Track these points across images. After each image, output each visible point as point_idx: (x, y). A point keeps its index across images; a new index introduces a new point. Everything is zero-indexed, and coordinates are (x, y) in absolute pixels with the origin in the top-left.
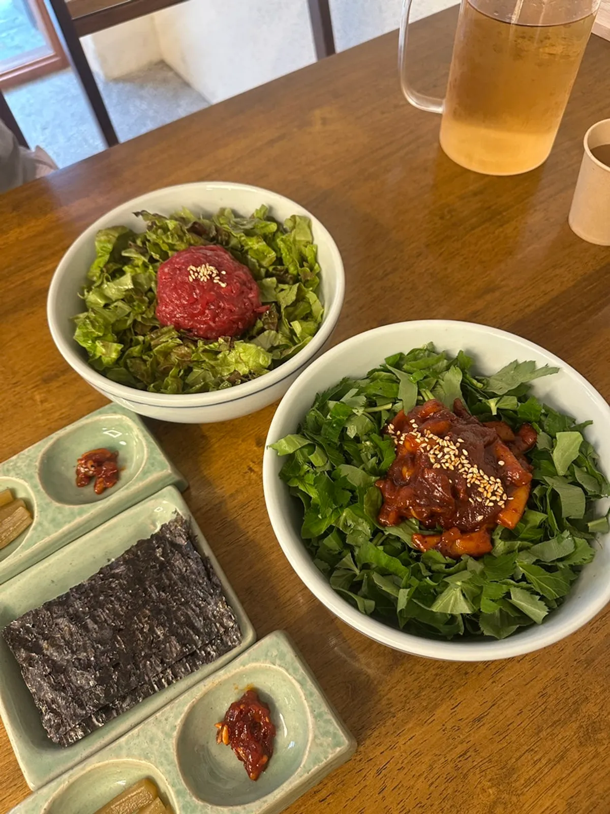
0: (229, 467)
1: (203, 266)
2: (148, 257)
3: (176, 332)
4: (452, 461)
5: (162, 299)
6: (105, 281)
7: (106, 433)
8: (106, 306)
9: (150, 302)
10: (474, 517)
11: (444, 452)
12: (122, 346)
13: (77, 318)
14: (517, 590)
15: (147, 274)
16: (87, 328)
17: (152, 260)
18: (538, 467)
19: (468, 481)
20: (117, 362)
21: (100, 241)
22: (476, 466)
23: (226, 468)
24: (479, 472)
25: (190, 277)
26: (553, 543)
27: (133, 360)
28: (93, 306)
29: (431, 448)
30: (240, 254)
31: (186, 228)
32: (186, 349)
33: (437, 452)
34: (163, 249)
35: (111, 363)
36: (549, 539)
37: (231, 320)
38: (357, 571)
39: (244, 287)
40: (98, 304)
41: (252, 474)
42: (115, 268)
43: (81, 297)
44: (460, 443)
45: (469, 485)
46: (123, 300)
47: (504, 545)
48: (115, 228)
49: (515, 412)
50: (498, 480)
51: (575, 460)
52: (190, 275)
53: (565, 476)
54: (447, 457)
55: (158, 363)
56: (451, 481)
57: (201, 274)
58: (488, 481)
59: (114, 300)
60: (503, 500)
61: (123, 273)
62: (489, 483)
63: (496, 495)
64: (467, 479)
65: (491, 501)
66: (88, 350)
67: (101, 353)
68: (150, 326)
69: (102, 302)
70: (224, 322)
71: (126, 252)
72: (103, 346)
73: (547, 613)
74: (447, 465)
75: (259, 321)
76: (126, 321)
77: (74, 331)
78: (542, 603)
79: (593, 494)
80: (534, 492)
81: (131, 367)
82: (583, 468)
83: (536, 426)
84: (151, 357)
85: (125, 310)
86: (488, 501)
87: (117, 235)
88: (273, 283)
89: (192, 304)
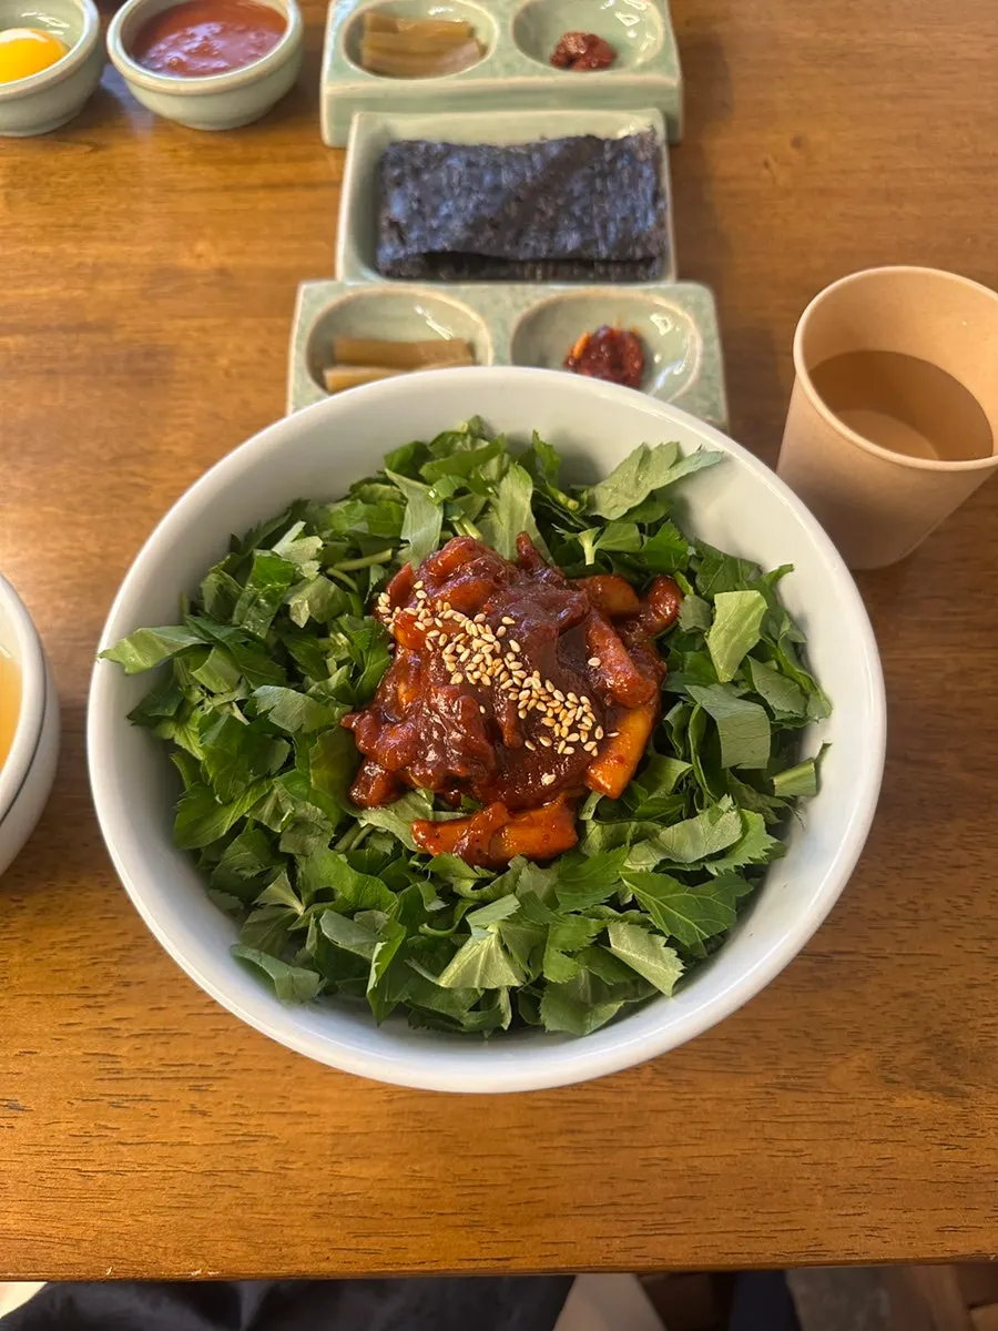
4: (487, 667)
10: (537, 779)
11: (472, 650)
14: (622, 927)
18: (675, 666)
19: (520, 706)
22: (536, 674)
24: (543, 686)
26: (701, 822)
29: (449, 641)
33: (460, 649)
36: (697, 814)
38: (299, 909)
44: (505, 625)
45: (522, 715)
47: (603, 832)
49: (635, 555)
50: (584, 699)
51: (751, 650)
53: (734, 683)
54: (477, 658)
56: (482, 710)
58: (564, 703)
60: (595, 740)
62: (565, 707)
63: (578, 731)
64: (518, 701)
65: (568, 744)
73: (681, 974)
74: (476, 675)
78: (671, 953)
79: (786, 716)
80: (667, 718)
82: (768, 664)
83: (682, 579)
86: (563, 744)
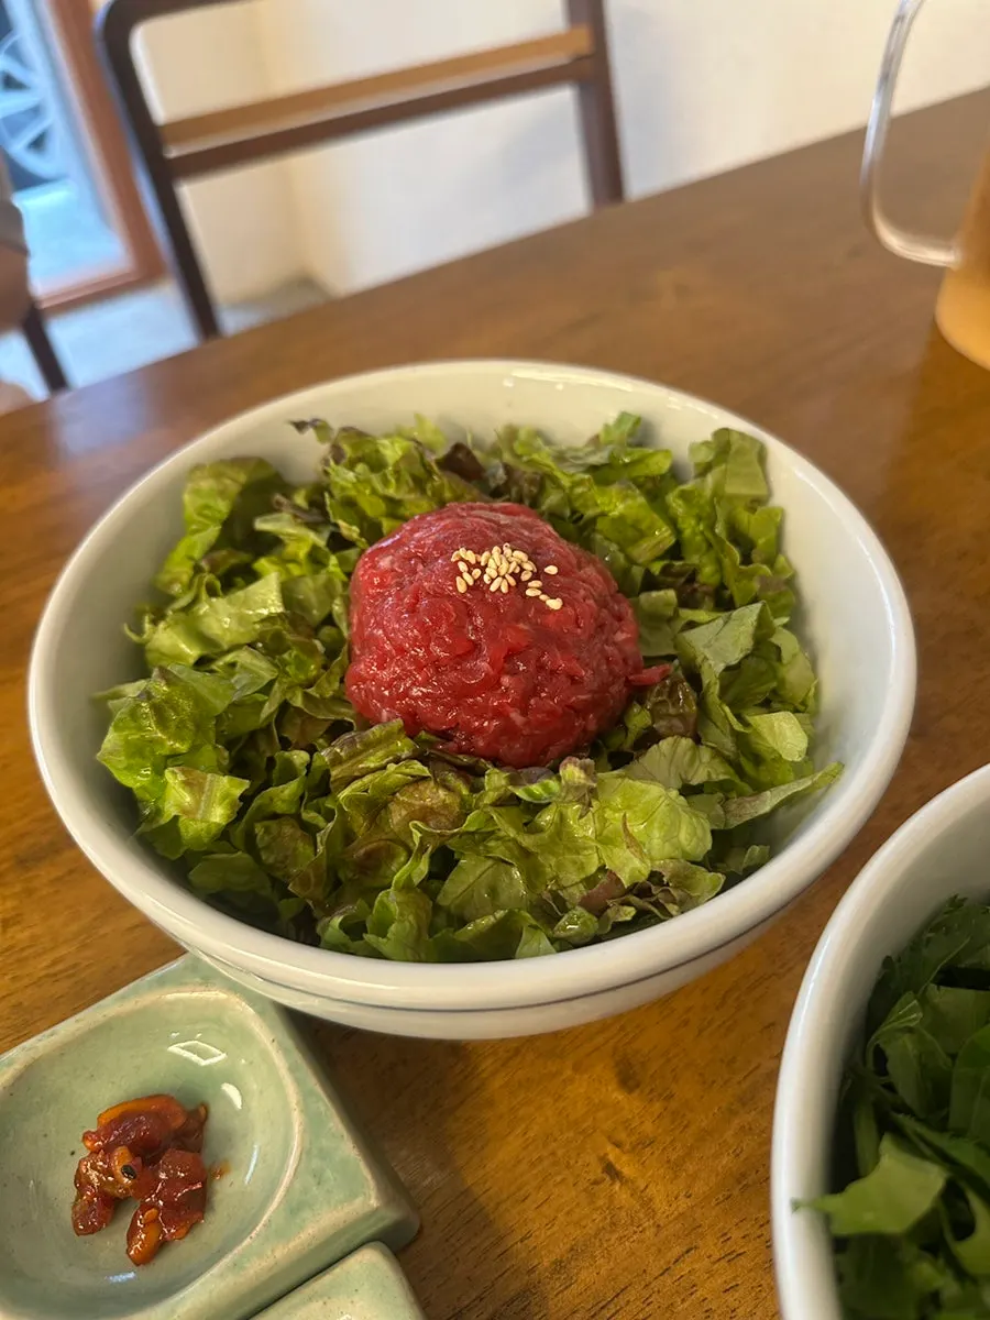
0: (540, 1159)
1: (496, 549)
2: (326, 534)
3: (408, 740)
5: (368, 642)
6: (204, 595)
7: (174, 1049)
8: (202, 663)
9: (332, 653)
12: (246, 784)
13: (118, 696)
15: (322, 577)
16: (141, 729)
17: (338, 543)
20: (224, 834)
21: (197, 492)
23: (533, 1165)
25: (458, 579)
27: (273, 824)
28: (164, 663)
30: (577, 527)
31: (434, 457)
32: (442, 793)
34: (370, 512)
35: (206, 840)
37: (570, 707)
39: (605, 613)
40: (178, 657)
41: (617, 1186)
42: (233, 561)
43: (134, 637)
46: (252, 645)
48: (238, 462)
52: (460, 574)
55: (348, 837)
57: (491, 571)
59: (226, 647)
61: (252, 576)
66: (139, 794)
67: (179, 806)
68: (326, 720)
69: (192, 652)
70: (551, 713)
71: (266, 521)
72: (187, 784)
75: (636, 709)
76: (262, 704)
77: (102, 733)
81: (268, 848)
84: (329, 816)
85: (260, 677)
87: (243, 478)
88: (668, 604)
89: (460, 658)
